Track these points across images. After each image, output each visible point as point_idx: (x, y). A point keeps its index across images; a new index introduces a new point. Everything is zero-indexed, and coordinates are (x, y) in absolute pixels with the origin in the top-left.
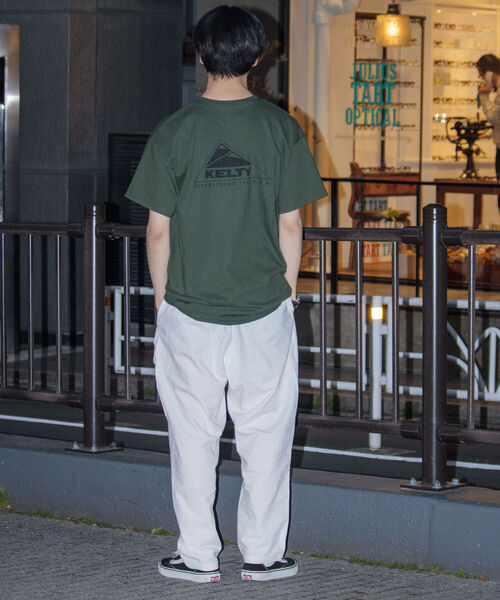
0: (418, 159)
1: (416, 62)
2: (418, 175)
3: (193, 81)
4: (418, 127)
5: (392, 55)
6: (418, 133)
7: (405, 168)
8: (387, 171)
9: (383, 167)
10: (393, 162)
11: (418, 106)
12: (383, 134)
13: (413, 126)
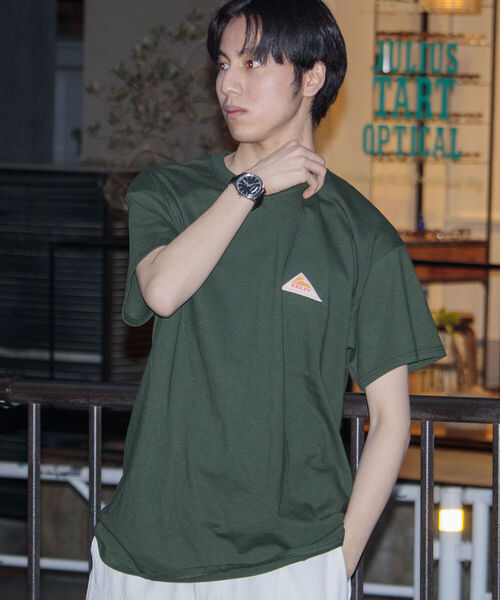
0: (483, 215)
1: (483, 37)
2: (485, 245)
3: (79, 69)
4: (485, 157)
5: (437, 25)
6: (485, 168)
7: (461, 232)
8: (429, 237)
9: (421, 230)
10: (438, 220)
11: (486, 118)
12: (421, 169)
13: (477, 155)
